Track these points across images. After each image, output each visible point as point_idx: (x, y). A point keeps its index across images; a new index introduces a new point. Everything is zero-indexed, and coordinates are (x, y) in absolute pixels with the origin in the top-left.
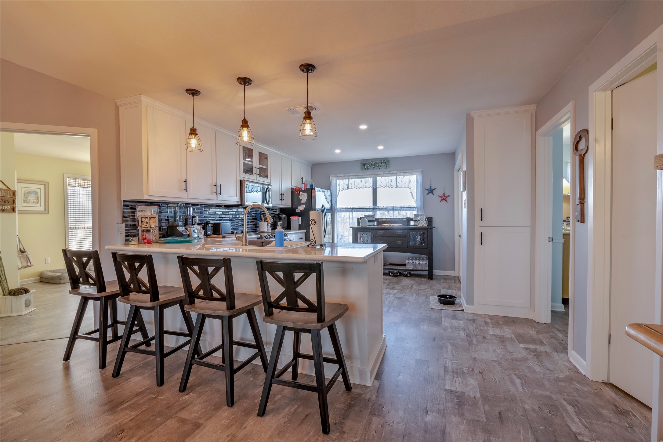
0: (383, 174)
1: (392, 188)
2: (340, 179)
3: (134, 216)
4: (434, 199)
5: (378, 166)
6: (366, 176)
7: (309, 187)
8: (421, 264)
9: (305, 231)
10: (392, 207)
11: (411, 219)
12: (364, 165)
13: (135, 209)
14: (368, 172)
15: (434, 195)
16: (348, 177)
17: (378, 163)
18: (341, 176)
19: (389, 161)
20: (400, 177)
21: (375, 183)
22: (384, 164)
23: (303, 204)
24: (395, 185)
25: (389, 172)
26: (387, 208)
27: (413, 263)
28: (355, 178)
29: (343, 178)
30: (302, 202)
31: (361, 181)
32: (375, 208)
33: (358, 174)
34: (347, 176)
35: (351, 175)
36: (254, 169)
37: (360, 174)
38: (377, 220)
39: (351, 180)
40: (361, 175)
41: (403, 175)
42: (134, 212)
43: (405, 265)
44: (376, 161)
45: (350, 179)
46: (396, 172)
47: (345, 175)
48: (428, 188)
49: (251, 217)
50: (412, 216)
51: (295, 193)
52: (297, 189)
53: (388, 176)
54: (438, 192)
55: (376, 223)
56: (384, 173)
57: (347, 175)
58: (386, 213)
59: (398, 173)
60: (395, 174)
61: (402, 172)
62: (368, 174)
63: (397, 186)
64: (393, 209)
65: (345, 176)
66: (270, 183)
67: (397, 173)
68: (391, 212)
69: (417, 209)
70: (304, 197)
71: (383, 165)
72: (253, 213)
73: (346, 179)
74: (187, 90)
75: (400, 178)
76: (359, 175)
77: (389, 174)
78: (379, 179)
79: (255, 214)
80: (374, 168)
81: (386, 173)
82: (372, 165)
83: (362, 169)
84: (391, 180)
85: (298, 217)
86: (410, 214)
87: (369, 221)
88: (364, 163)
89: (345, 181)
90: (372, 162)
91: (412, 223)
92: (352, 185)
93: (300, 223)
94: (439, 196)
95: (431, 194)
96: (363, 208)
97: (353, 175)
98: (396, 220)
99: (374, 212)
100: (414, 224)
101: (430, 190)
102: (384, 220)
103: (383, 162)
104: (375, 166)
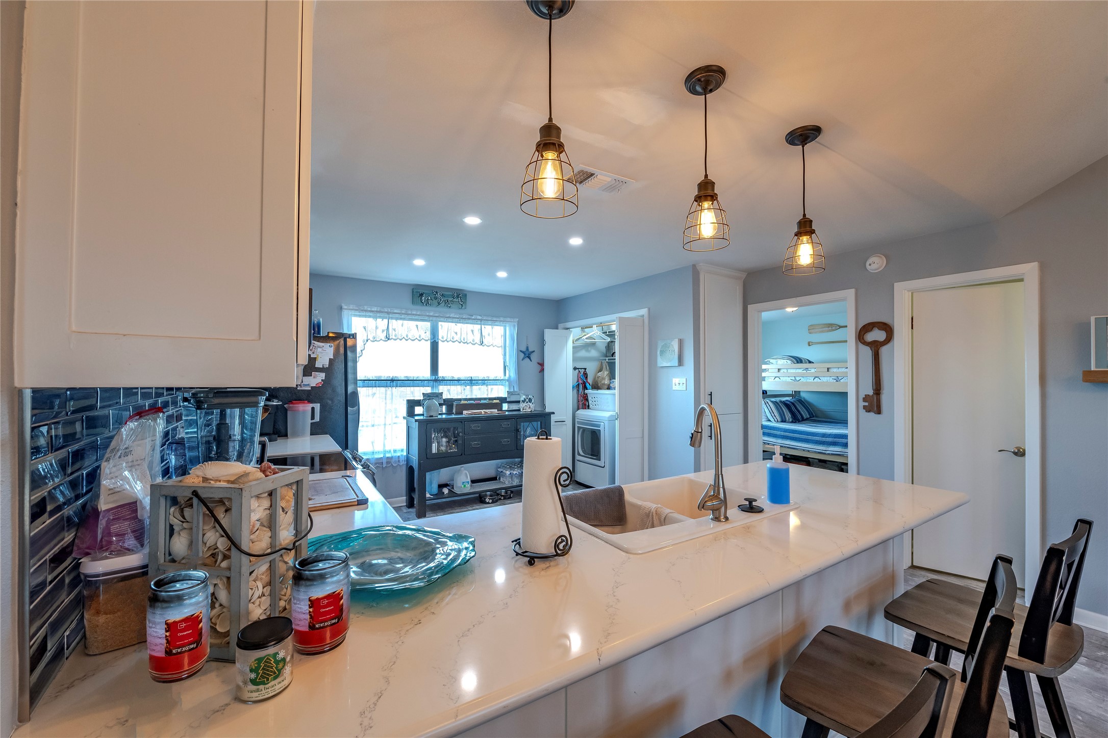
0: (458, 318)
1: (472, 344)
2: (370, 317)
4: (532, 366)
5: (448, 301)
6: (419, 317)
10: (469, 379)
11: (503, 400)
12: (421, 295)
14: (431, 311)
15: (530, 361)
16: (388, 314)
17: (448, 296)
18: (373, 311)
19: (466, 295)
20: (485, 326)
21: (434, 332)
22: (457, 300)
23: (320, 370)
24: (478, 340)
25: (469, 317)
26: (460, 380)
28: (404, 319)
29: (376, 314)
30: (319, 365)
31: (417, 326)
33: (410, 312)
34: (386, 312)
35: (395, 311)
37: (415, 313)
38: (449, 403)
39: (394, 321)
40: (416, 315)
41: (491, 325)
44: (443, 293)
45: (392, 318)
46: (480, 318)
47: (383, 310)
48: (525, 349)
50: (504, 395)
53: (467, 323)
54: (537, 357)
55: (445, 410)
56: (461, 316)
57: (386, 310)
59: (484, 320)
60: (479, 322)
61: (490, 319)
62: (431, 314)
64: (471, 382)
65: (382, 312)
67: (481, 320)
68: (468, 388)
69: (507, 383)
70: (322, 353)
73: (383, 318)
75: (487, 329)
76: (413, 315)
77: (469, 319)
78: (443, 326)
80: (439, 304)
81: (464, 317)
82: (436, 298)
83: (415, 303)
84: (472, 331)
85: (312, 405)
86: (500, 391)
88: (421, 291)
89: (382, 323)
90: (436, 292)
92: (396, 333)
93: (317, 419)
94: (538, 363)
95: (527, 360)
96: (415, 379)
97: (399, 312)
98: (482, 402)
99: (437, 387)
100: (508, 408)
101: (527, 353)
102: (463, 402)
103: (458, 297)
104: (441, 300)
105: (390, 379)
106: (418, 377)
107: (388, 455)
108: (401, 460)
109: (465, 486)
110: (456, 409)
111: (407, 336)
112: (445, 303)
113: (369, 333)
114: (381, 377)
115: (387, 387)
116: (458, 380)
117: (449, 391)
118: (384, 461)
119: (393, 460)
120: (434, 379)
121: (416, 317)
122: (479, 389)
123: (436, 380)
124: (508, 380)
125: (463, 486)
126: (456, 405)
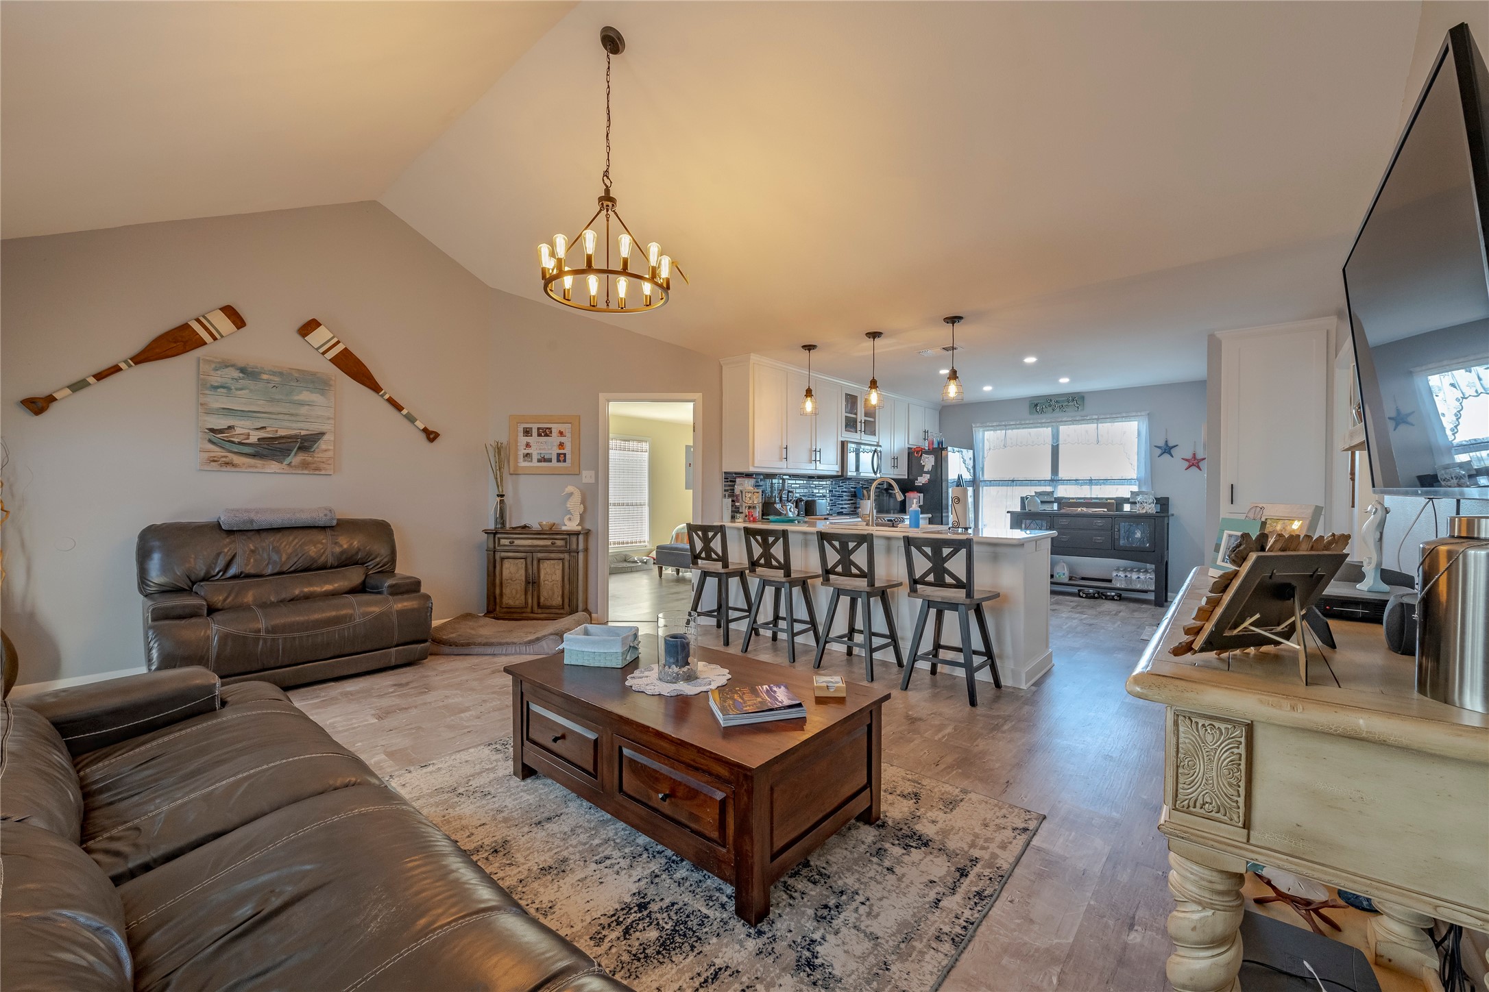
1: (1088, 444)
2: (991, 430)
3: (734, 489)
4: (1175, 463)
5: (1062, 406)
6: (1039, 425)
7: (936, 446)
8: (1144, 579)
9: (930, 515)
10: (1088, 479)
11: (1127, 500)
12: (1036, 405)
13: (735, 481)
14: (1044, 418)
15: (1172, 457)
16: (1006, 427)
17: (1063, 401)
18: (993, 426)
19: (1083, 397)
20: (1103, 425)
21: (1056, 436)
22: (1073, 404)
23: (926, 473)
24: (1094, 439)
25: (1083, 418)
26: (1078, 480)
27: (1126, 576)
28: (1018, 428)
29: (995, 428)
30: (925, 469)
32: (1054, 481)
33: (1023, 422)
35: (1012, 423)
36: (859, 424)
37: (1028, 422)
38: (1059, 501)
39: (1010, 431)
41: (1109, 423)
42: (734, 486)
43: (1110, 581)
44: (1057, 399)
45: (1009, 429)
46: (1096, 417)
47: (1001, 424)
48: (1162, 443)
49: (848, 492)
50: (1128, 496)
51: (914, 456)
52: (917, 449)
53: (1081, 424)
54: (1184, 451)
55: (1055, 506)
57: (1004, 423)
58: (1077, 488)
59: (1101, 419)
60: (1095, 421)
61: (1108, 417)
62: (1043, 421)
63: (1098, 442)
66: (878, 443)
67: (1098, 419)
68: (1086, 488)
70: (928, 462)
72: (852, 488)
73: (1001, 430)
74: (804, 347)
75: (1105, 427)
76: (1027, 424)
77: (1083, 420)
78: (1063, 429)
79: (855, 488)
80: (1053, 410)
81: (1077, 419)
82: (1050, 406)
83: (1031, 413)
84: (1087, 431)
85: (919, 494)
86: (1124, 492)
87: (1042, 502)
88: (1036, 402)
90: (1051, 400)
91: (1127, 508)
93: (921, 503)
94: (1184, 459)
95: (1167, 456)
96: (1033, 479)
97: (1014, 423)
98: (1094, 501)
99: (1053, 486)
100: (1131, 509)
101: (1165, 448)
102: (1071, 501)
103: (1073, 400)
104: (1056, 407)
106: (1035, 478)
110: (1066, 506)
112: (1060, 408)
115: (1007, 486)
117: (1065, 490)
121: (1030, 426)
122: (1099, 489)
124: (1137, 480)
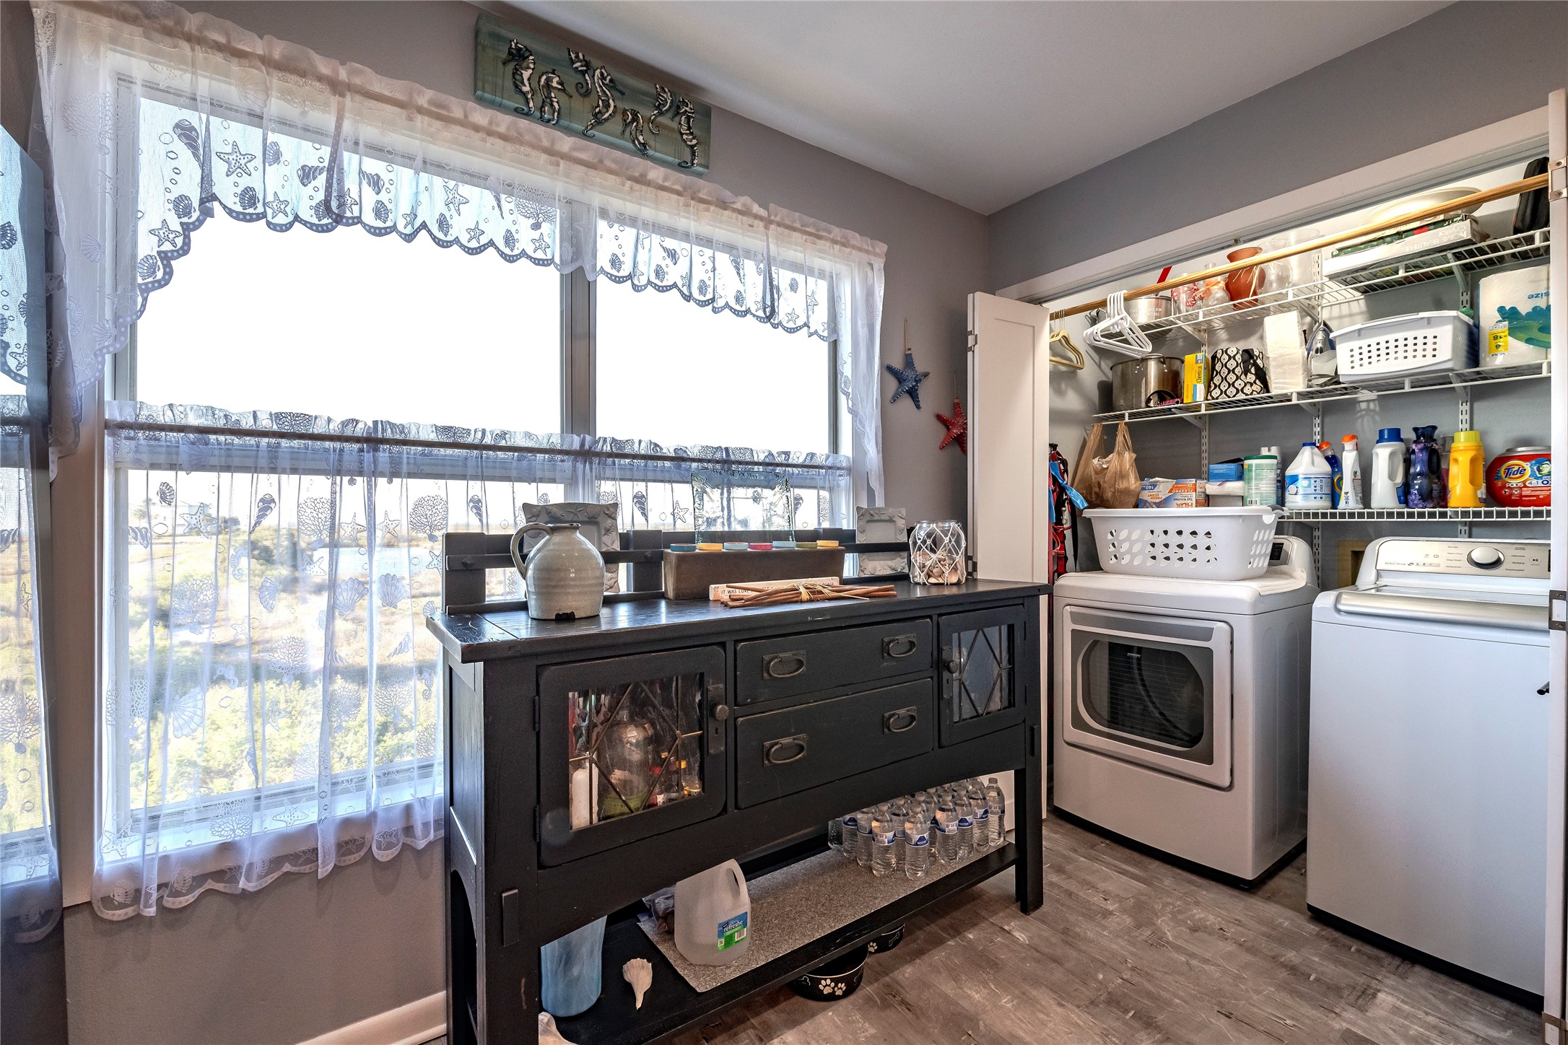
5: (635, 119)
10: (718, 456)
12: (518, 57)
15: (918, 407)
22: (674, 125)
24: (754, 297)
26: (683, 459)
44: (618, 75)
46: (762, 211)
48: (901, 361)
58: (683, 492)
63: (770, 315)
64: (726, 468)
69: (844, 481)
71: (671, 130)
77: (724, 206)
90: (587, 64)
92: (384, 197)
94: (939, 417)
95: (907, 402)
96: (488, 440)
99: (589, 483)
101: (909, 374)
102: (702, 547)
103: (676, 111)
104: (607, 106)
105: (359, 431)
106: (503, 435)
107: (349, 806)
108: (418, 818)
109: (729, 941)
110: (678, 579)
111: (443, 224)
112: (626, 125)
113: (219, 168)
114: (308, 418)
115: (339, 472)
116: (680, 458)
117: (640, 500)
118: (326, 842)
119: (378, 829)
120: (576, 446)
122: (756, 499)
123: (585, 454)
124: (849, 470)
125: (721, 943)
126: (681, 559)
